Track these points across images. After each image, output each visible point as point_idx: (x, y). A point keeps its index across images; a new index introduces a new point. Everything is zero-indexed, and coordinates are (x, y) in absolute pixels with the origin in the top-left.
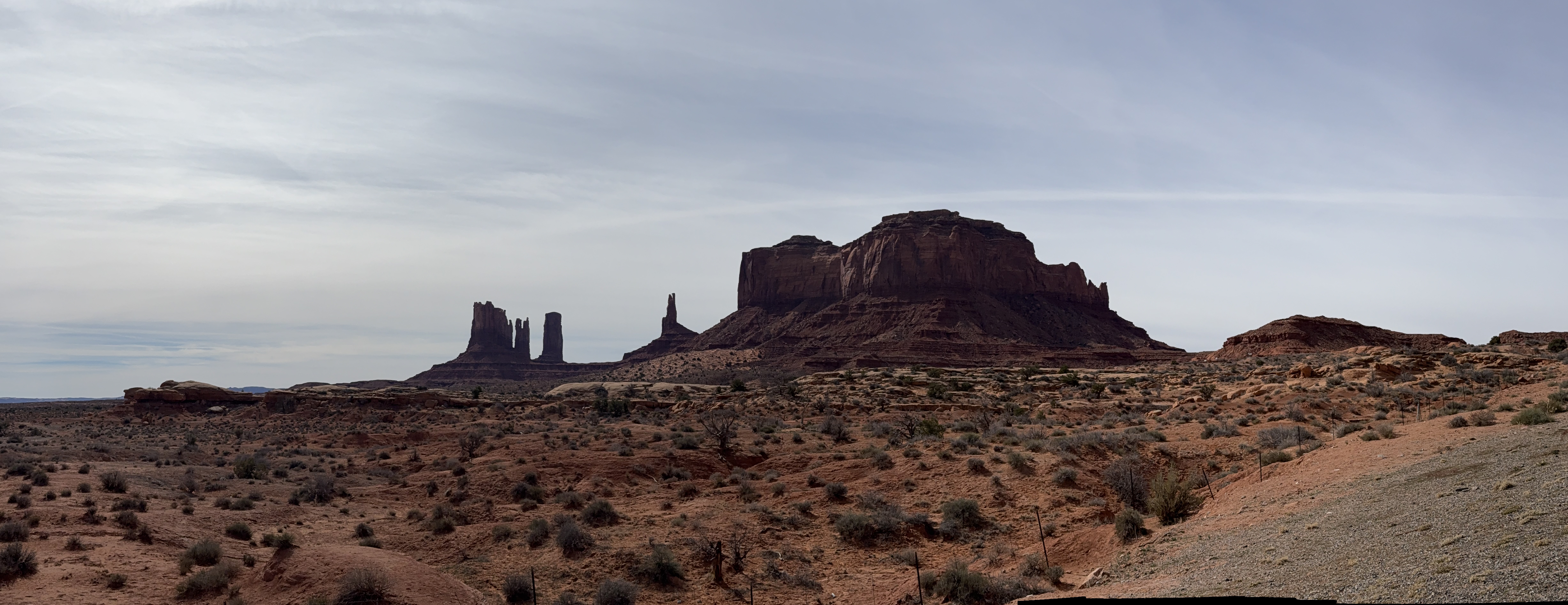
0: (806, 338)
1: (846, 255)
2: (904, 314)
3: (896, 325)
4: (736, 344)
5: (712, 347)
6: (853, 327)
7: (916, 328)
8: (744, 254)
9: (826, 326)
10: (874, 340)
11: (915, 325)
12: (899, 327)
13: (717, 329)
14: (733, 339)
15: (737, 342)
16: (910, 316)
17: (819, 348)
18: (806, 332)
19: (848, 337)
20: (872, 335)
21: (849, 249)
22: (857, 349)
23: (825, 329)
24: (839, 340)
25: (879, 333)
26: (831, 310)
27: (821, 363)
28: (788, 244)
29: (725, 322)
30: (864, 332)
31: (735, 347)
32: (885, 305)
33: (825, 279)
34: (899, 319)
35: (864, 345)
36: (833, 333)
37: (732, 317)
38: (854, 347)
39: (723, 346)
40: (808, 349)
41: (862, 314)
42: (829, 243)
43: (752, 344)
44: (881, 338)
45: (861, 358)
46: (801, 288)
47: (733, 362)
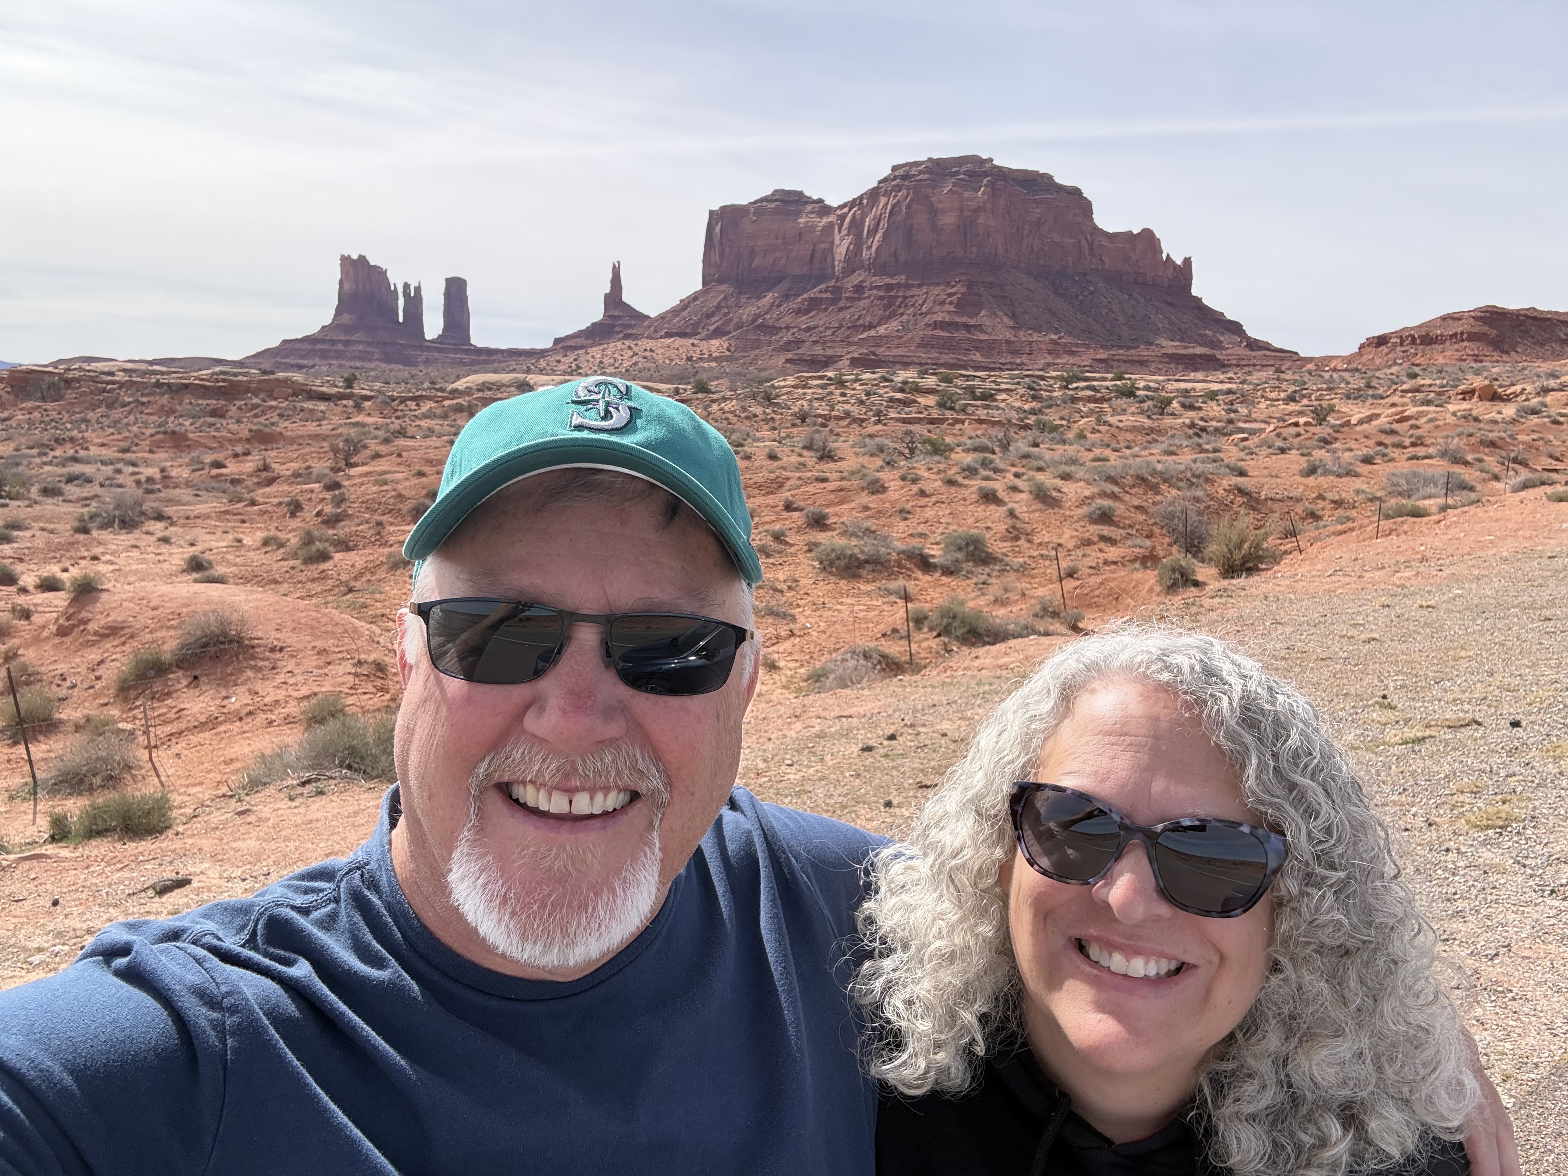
0: (788, 328)
1: (843, 218)
2: (913, 300)
3: (902, 314)
4: (699, 333)
5: (668, 335)
6: (847, 315)
7: (927, 318)
8: (711, 213)
9: (812, 314)
10: (872, 333)
11: (926, 314)
12: (905, 317)
13: (675, 312)
14: (696, 325)
15: (701, 331)
16: (920, 302)
17: (803, 341)
18: (787, 320)
19: (840, 328)
20: (871, 327)
21: (846, 210)
22: (850, 344)
23: (812, 317)
24: (829, 332)
25: (879, 324)
26: (821, 292)
27: (806, 361)
28: (769, 201)
29: (686, 303)
30: (861, 322)
31: (698, 337)
32: (889, 287)
33: (814, 250)
34: (906, 306)
35: (861, 340)
36: (821, 323)
37: (695, 297)
38: (846, 342)
39: (682, 335)
40: (790, 342)
41: (859, 299)
42: (820, 201)
43: (718, 333)
44: (881, 330)
45: (856, 355)
46: (783, 262)
47: (696, 356)
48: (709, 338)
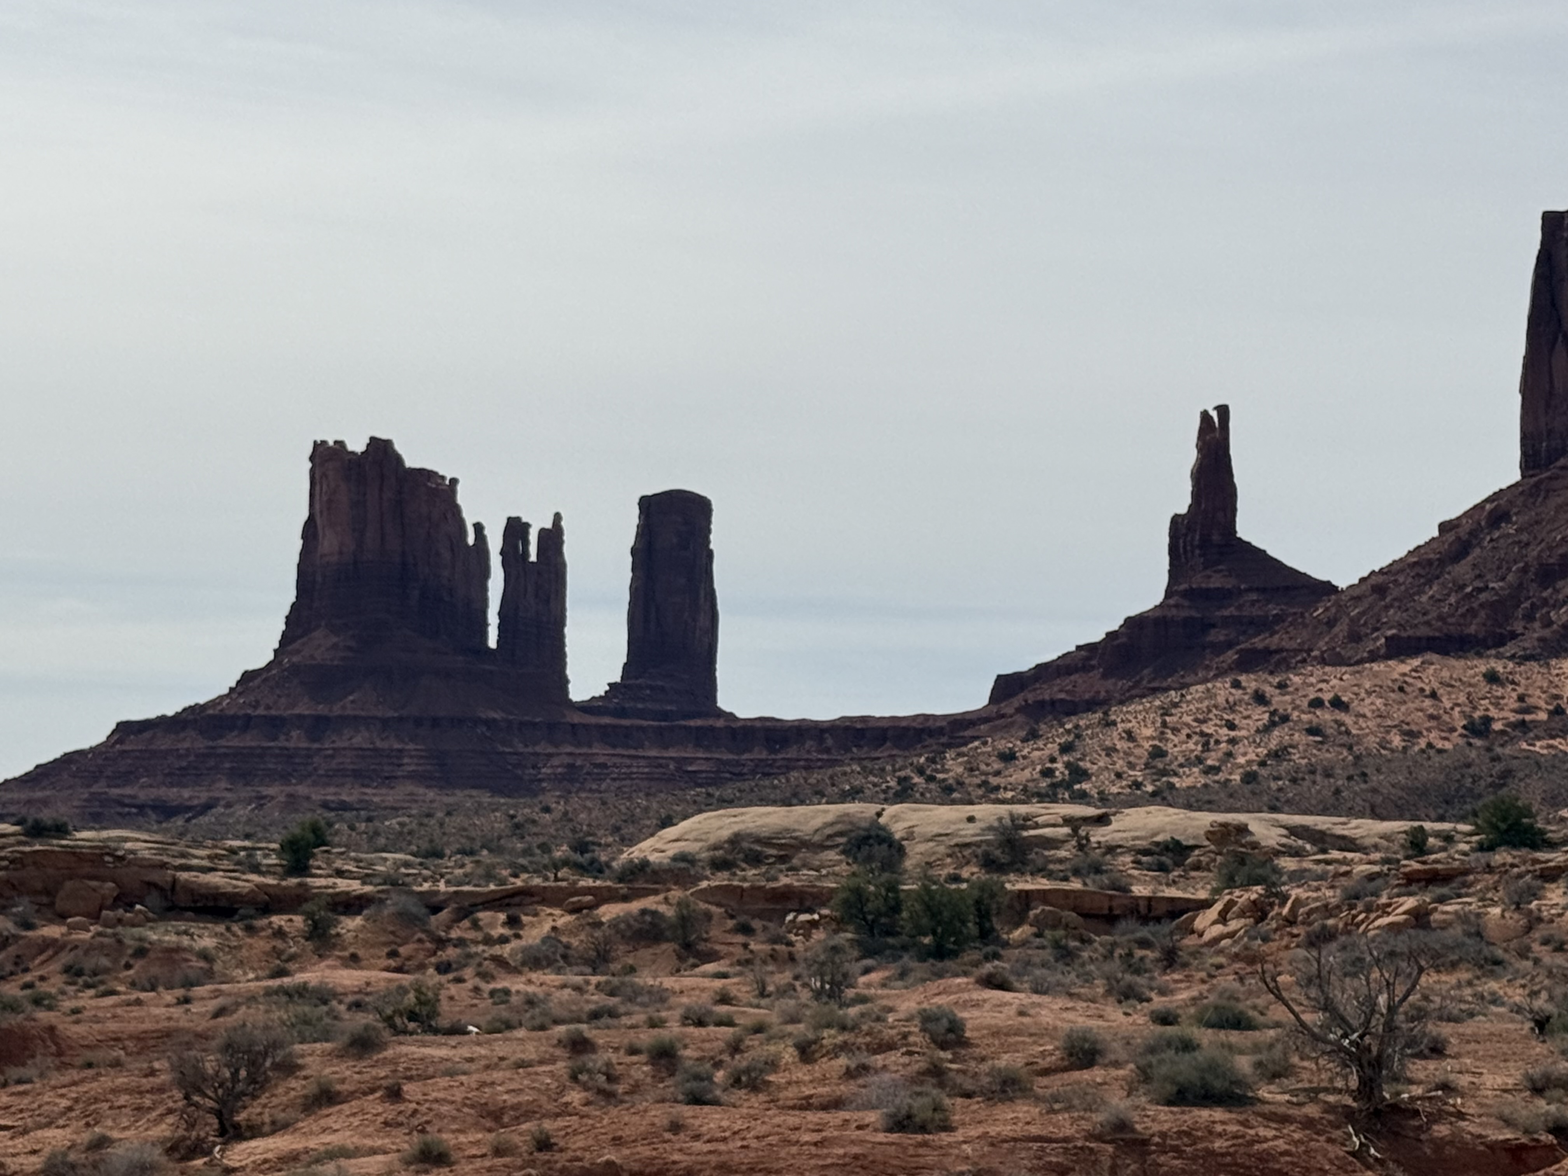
5: (1400, 649)
48: (1553, 651)
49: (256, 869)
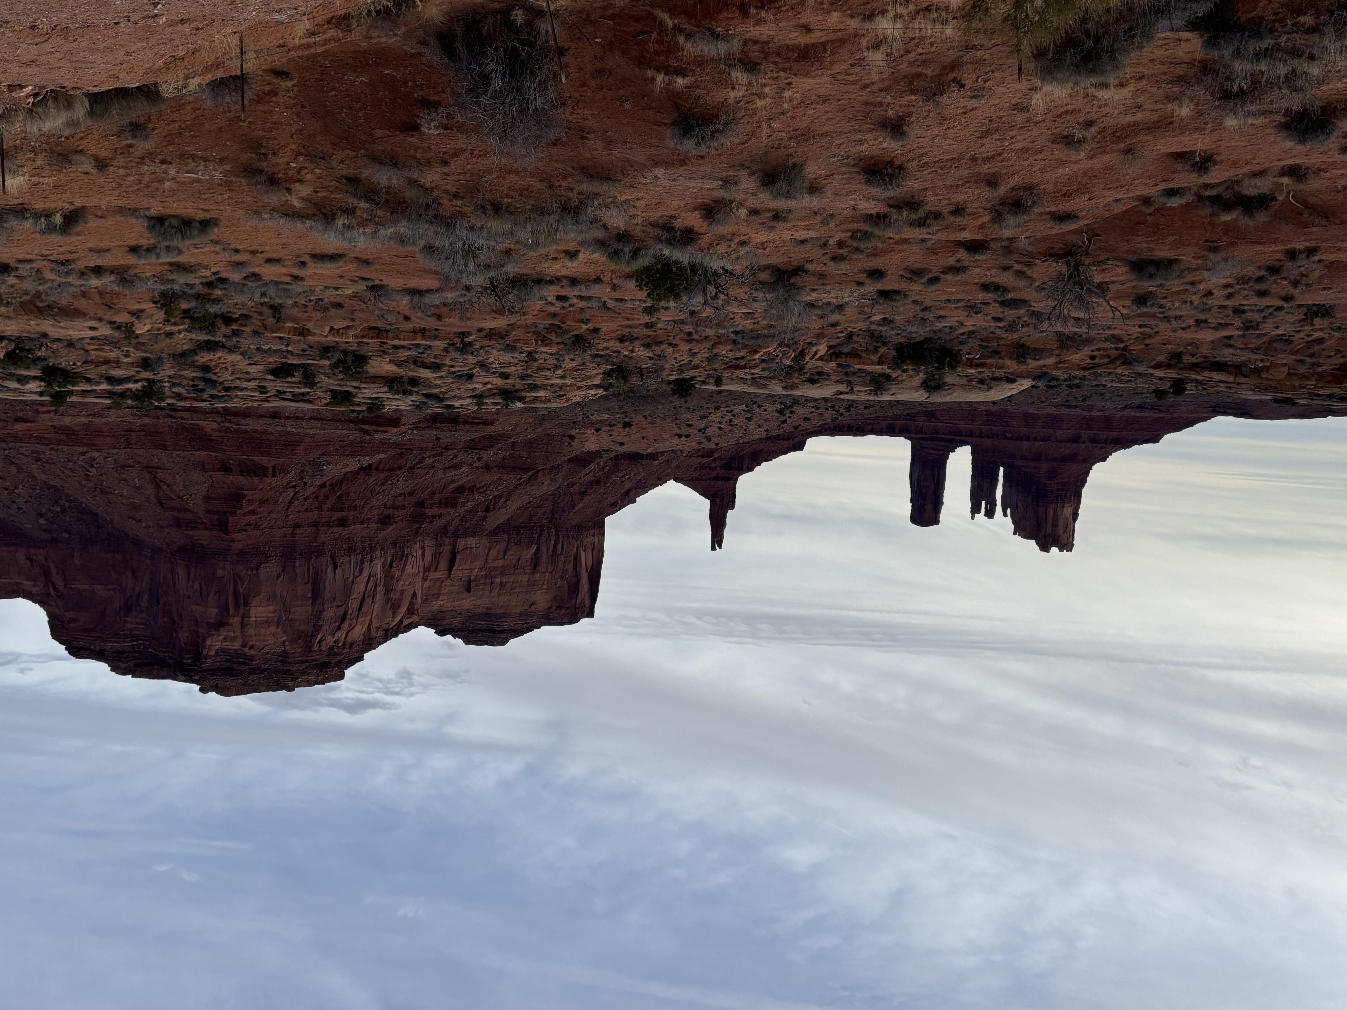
0: (487, 467)
1: (411, 611)
2: (307, 505)
3: (323, 486)
4: (611, 459)
5: (653, 456)
6: (402, 485)
7: (285, 481)
8: (591, 614)
9: (453, 486)
10: (366, 461)
11: (286, 487)
12: (318, 483)
13: (644, 487)
14: (615, 469)
15: (609, 463)
16: (296, 503)
17: (466, 449)
18: (488, 478)
19: (413, 468)
20: (367, 470)
21: (406, 622)
22: (397, 445)
23: (453, 481)
24: (429, 461)
25: (356, 473)
26: (440, 516)
27: (465, 423)
28: (514, 631)
29: (627, 499)
30: (382, 476)
31: (612, 455)
32: (343, 522)
33: (450, 569)
34: (317, 497)
35: (383, 452)
36: (440, 474)
37: (615, 507)
38: (404, 449)
39: (635, 457)
40: (485, 448)
41: (385, 506)
42: (441, 633)
43: (584, 460)
44: (352, 465)
45: (395, 430)
46: (493, 553)
47: (618, 429)
48: (598, 454)
49: (1197, 381)
